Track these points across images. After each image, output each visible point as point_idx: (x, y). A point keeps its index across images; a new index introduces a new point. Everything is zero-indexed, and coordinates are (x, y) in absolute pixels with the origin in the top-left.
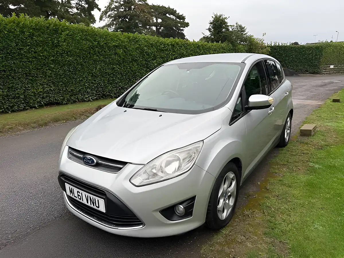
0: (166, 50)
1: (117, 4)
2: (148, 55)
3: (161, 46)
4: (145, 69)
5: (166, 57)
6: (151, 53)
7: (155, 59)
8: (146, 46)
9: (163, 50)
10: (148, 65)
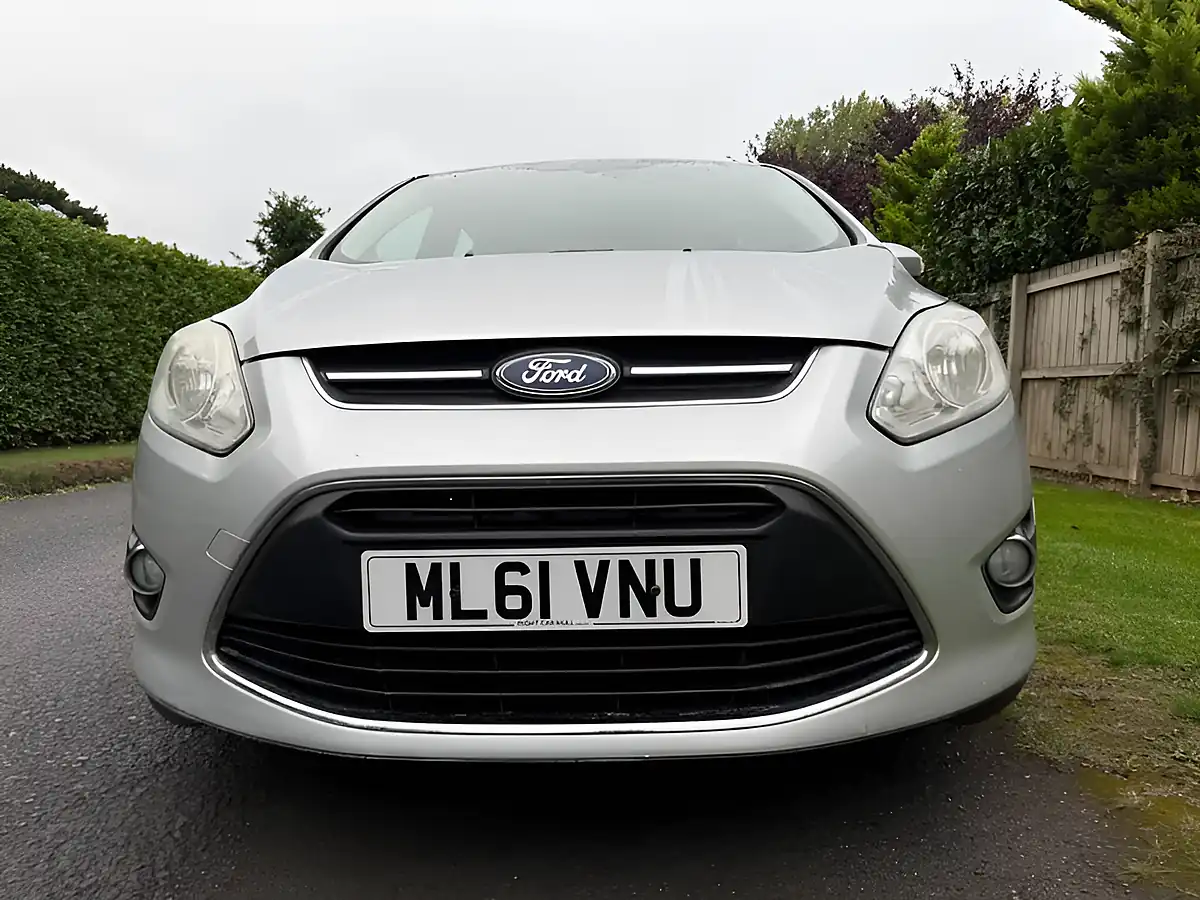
0: (129, 278)
2: (54, 283)
3: (106, 260)
4: (40, 342)
5: (125, 305)
6: (66, 281)
7: (82, 308)
8: (41, 249)
9: (113, 277)
10: (52, 326)
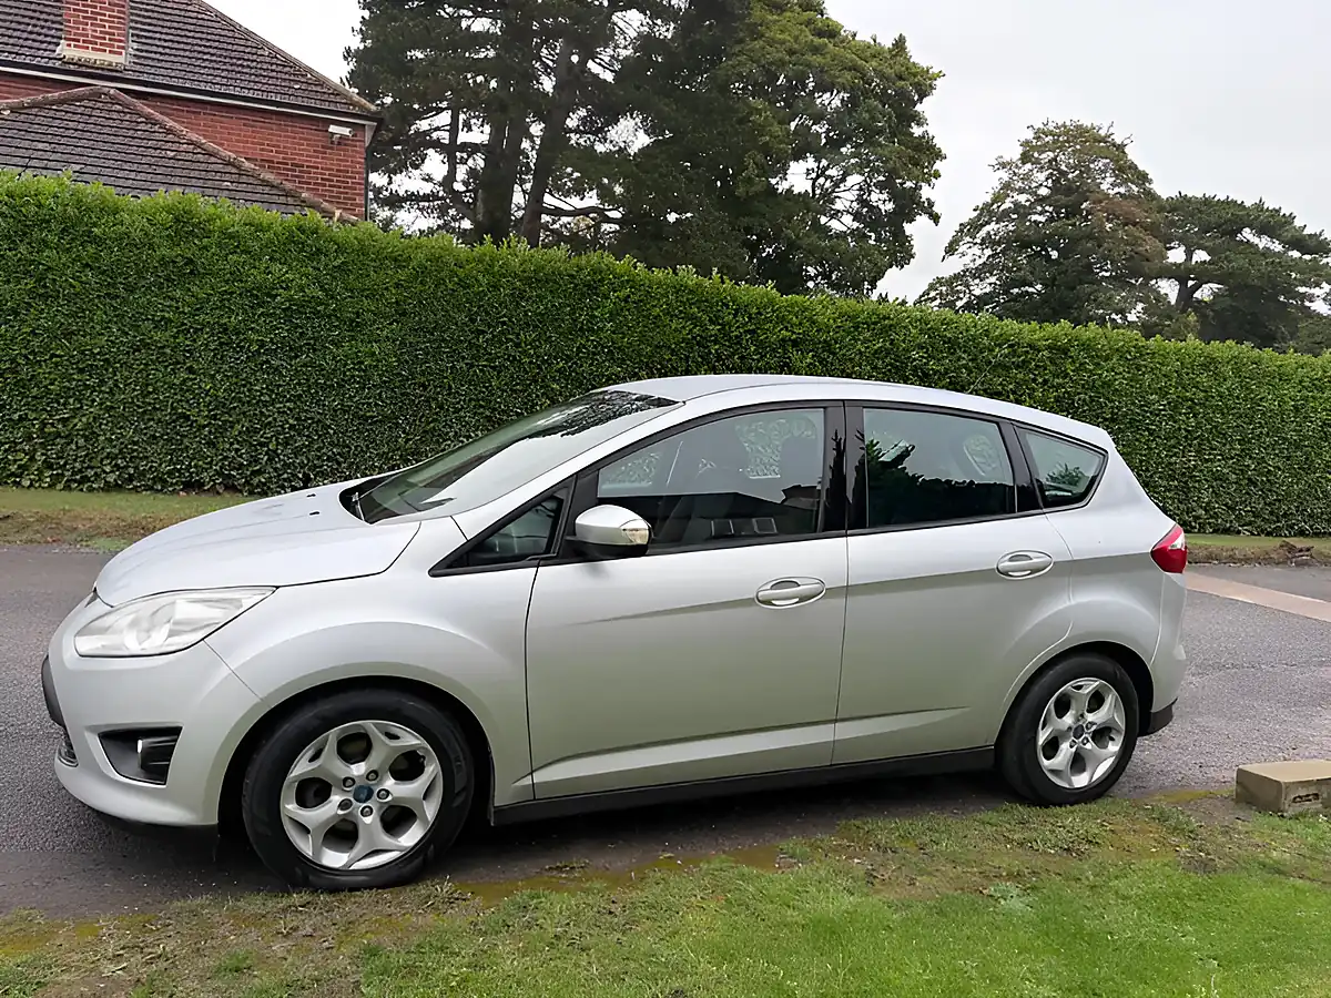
1: (1022, 198)
